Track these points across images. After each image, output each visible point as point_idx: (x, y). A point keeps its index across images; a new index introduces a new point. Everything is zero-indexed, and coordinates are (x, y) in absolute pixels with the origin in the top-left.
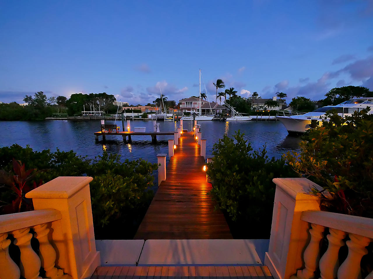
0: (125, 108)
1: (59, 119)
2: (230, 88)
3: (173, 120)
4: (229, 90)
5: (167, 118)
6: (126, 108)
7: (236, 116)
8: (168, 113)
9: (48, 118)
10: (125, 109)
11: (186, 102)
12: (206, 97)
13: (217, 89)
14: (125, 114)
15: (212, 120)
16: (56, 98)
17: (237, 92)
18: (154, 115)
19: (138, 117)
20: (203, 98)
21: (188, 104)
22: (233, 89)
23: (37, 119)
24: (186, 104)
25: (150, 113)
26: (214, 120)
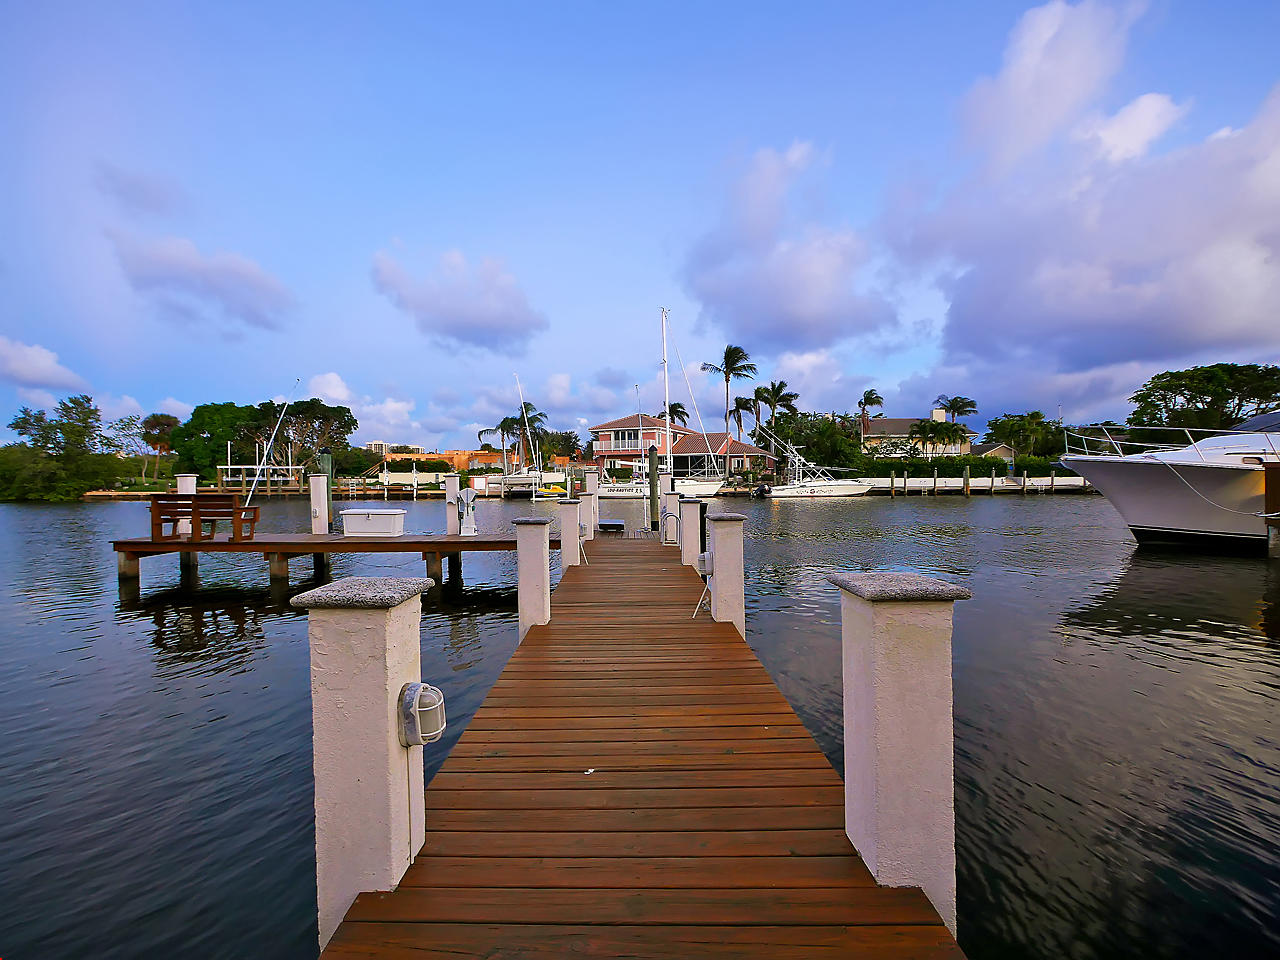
2: (773, 385)
3: (565, 495)
4: (770, 388)
5: (543, 490)
7: (809, 479)
8: (546, 469)
9: (94, 493)
11: (617, 433)
12: (688, 416)
13: (727, 382)
14: (387, 478)
15: (717, 495)
16: (142, 419)
17: (796, 396)
18: (492, 477)
19: (435, 486)
20: (676, 419)
21: (623, 438)
22: (782, 385)
23: (52, 497)
24: (617, 438)
25: (480, 472)
26: (725, 495)
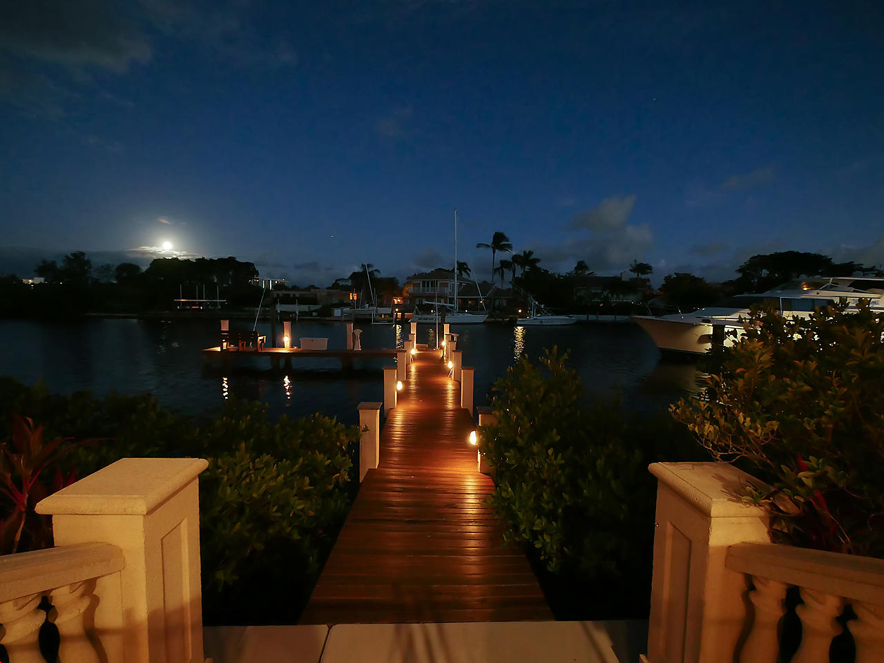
0: (279, 292)
1: (119, 317)
2: (525, 252)
3: (392, 322)
4: (522, 255)
5: (378, 318)
6: (281, 293)
7: (540, 315)
8: (381, 305)
9: (90, 314)
10: (278, 295)
11: (424, 282)
12: (470, 271)
13: (494, 253)
14: (280, 308)
15: (484, 323)
16: (115, 267)
17: (539, 260)
18: (347, 309)
19: (310, 313)
20: (463, 272)
21: (428, 286)
22: (530, 253)
24: (424, 286)
25: (337, 306)
26: (489, 323)
